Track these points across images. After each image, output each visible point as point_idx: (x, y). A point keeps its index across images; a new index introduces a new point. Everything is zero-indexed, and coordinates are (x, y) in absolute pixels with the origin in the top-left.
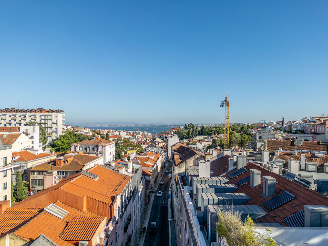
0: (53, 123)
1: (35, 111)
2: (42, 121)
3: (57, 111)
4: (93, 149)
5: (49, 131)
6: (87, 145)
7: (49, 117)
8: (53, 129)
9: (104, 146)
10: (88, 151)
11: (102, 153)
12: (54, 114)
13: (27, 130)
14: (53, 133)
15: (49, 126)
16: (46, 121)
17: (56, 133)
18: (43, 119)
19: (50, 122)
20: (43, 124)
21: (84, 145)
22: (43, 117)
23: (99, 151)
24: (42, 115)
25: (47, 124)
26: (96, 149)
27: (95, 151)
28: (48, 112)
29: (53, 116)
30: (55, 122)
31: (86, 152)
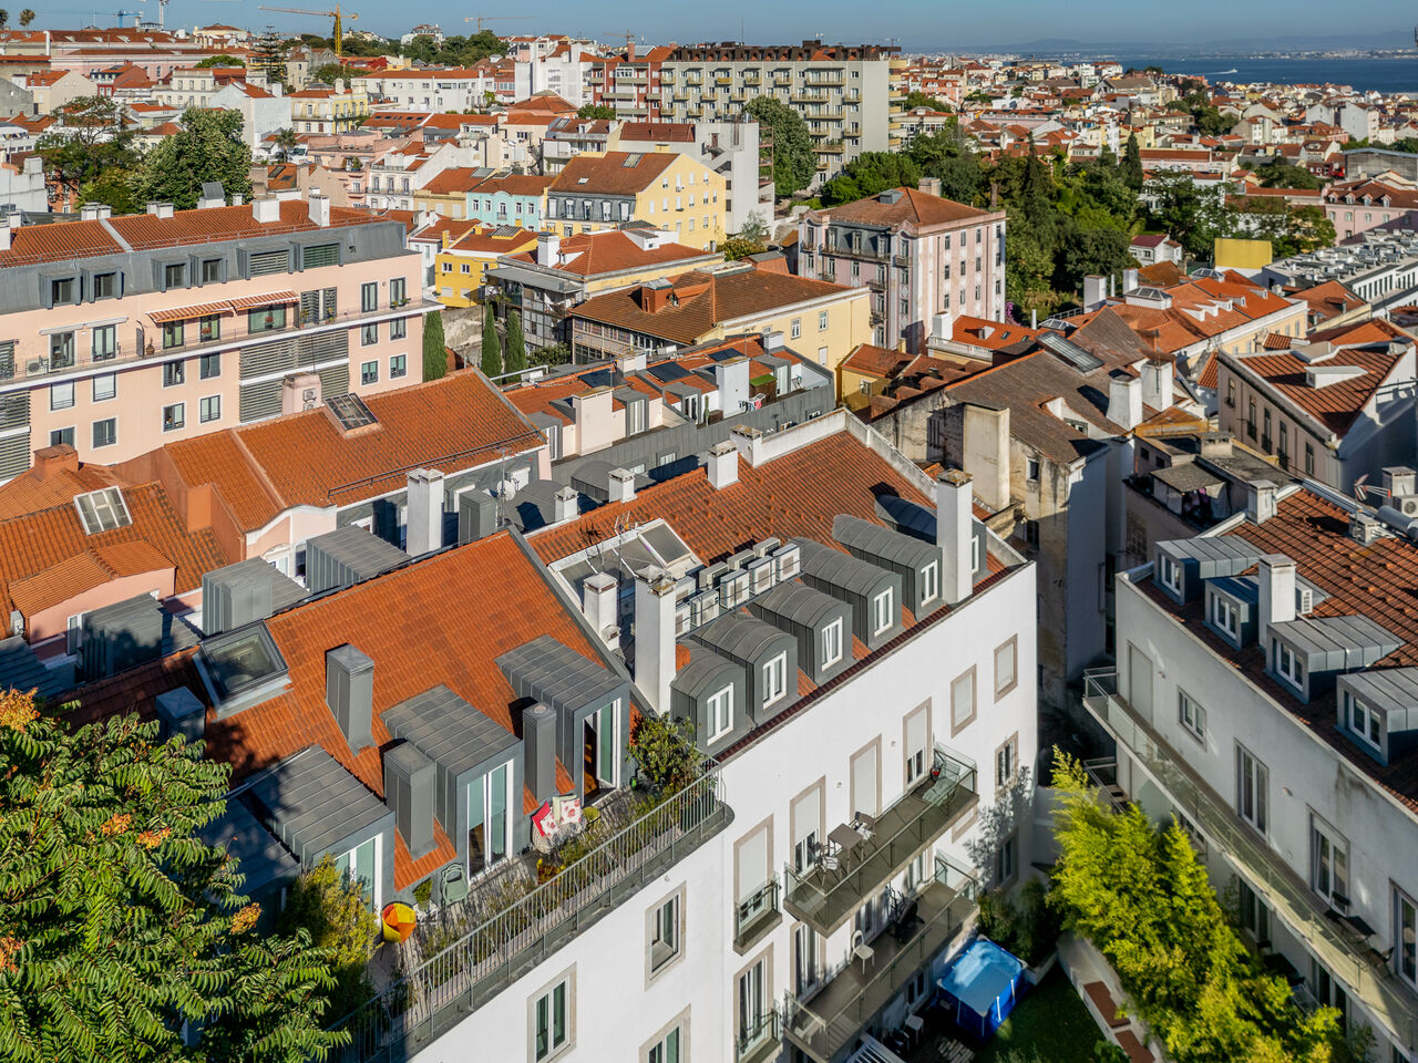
0: (845, 102)
1: (789, 54)
2: (810, 92)
3: (863, 53)
4: (874, 241)
5: (832, 132)
6: (854, 224)
7: (833, 78)
8: (847, 126)
9: (912, 238)
10: (856, 251)
11: (903, 268)
12: (848, 66)
13: (715, 136)
14: (847, 143)
15: (833, 112)
16: (824, 91)
17: (855, 139)
18: (813, 86)
19: (833, 97)
20: (812, 103)
21: (845, 222)
22: (812, 78)
23: (892, 255)
24: (808, 70)
25: (823, 103)
26: (881, 244)
27: (881, 253)
28: (833, 56)
29: (847, 74)
30: (852, 96)
31: (848, 250)
